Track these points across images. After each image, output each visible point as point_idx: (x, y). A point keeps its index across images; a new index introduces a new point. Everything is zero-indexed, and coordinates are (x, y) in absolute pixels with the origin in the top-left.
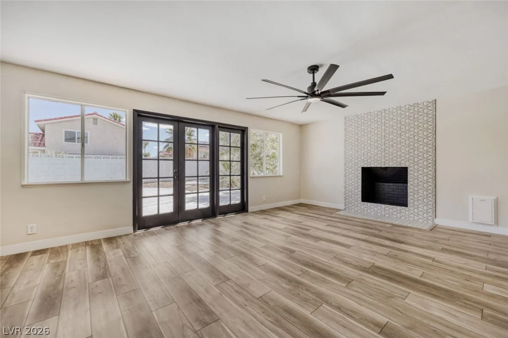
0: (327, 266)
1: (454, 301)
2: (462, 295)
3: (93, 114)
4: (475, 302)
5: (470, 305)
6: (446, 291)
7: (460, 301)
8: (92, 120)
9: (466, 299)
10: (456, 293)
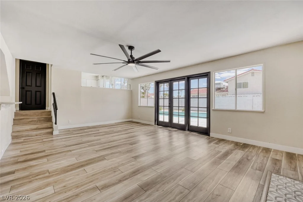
0: (113, 149)
1: (62, 169)
2: (60, 174)
3: (251, 70)
4: (54, 175)
5: (54, 172)
6: (68, 171)
7: (59, 171)
8: (251, 74)
9: (58, 174)
10: (63, 173)
